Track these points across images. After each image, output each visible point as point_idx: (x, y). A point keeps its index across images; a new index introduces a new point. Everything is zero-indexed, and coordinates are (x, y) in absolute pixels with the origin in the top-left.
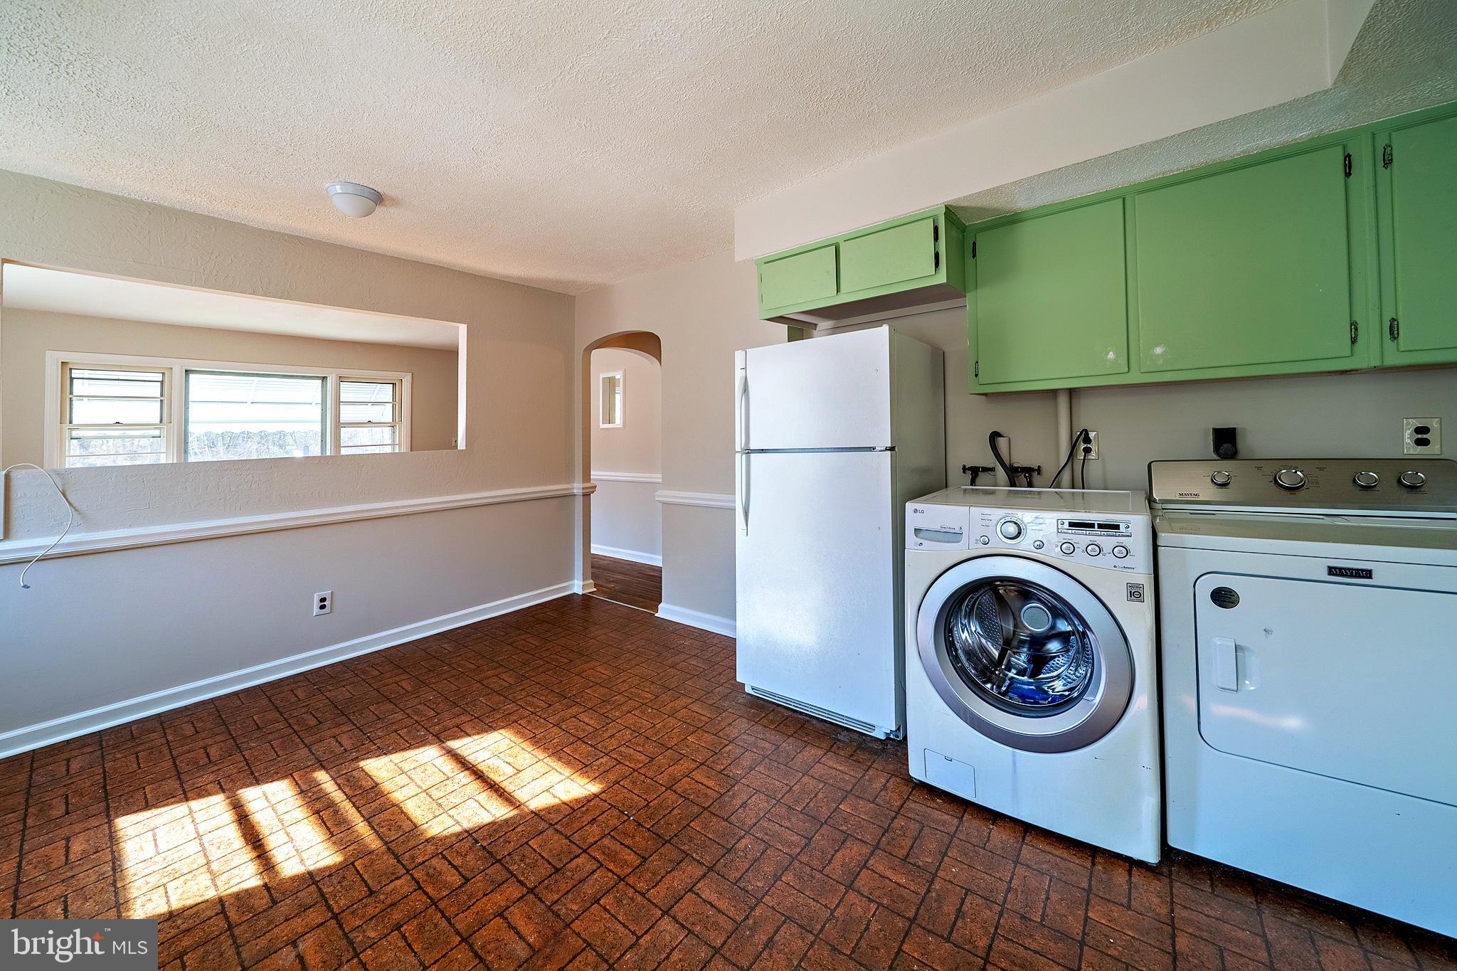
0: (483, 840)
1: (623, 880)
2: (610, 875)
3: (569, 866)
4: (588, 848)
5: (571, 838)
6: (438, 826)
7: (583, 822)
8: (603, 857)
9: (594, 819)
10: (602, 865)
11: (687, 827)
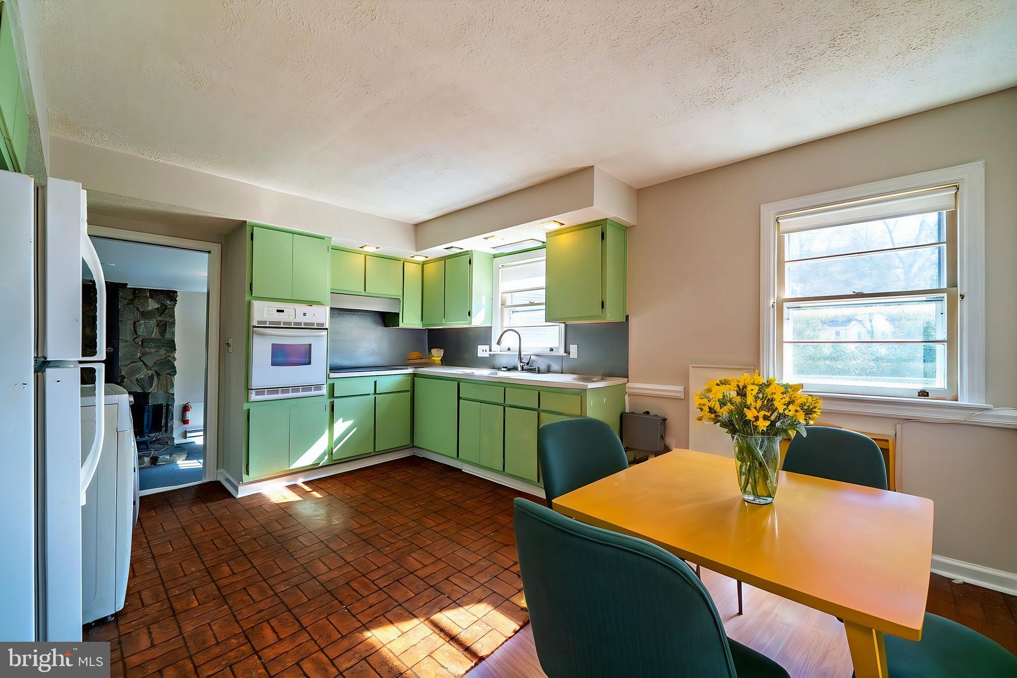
0: (444, 599)
1: (363, 575)
2: (369, 577)
3: (391, 582)
4: (378, 590)
5: (388, 596)
6: (482, 609)
7: (378, 606)
8: (371, 586)
9: (370, 607)
10: (372, 582)
11: (310, 598)
